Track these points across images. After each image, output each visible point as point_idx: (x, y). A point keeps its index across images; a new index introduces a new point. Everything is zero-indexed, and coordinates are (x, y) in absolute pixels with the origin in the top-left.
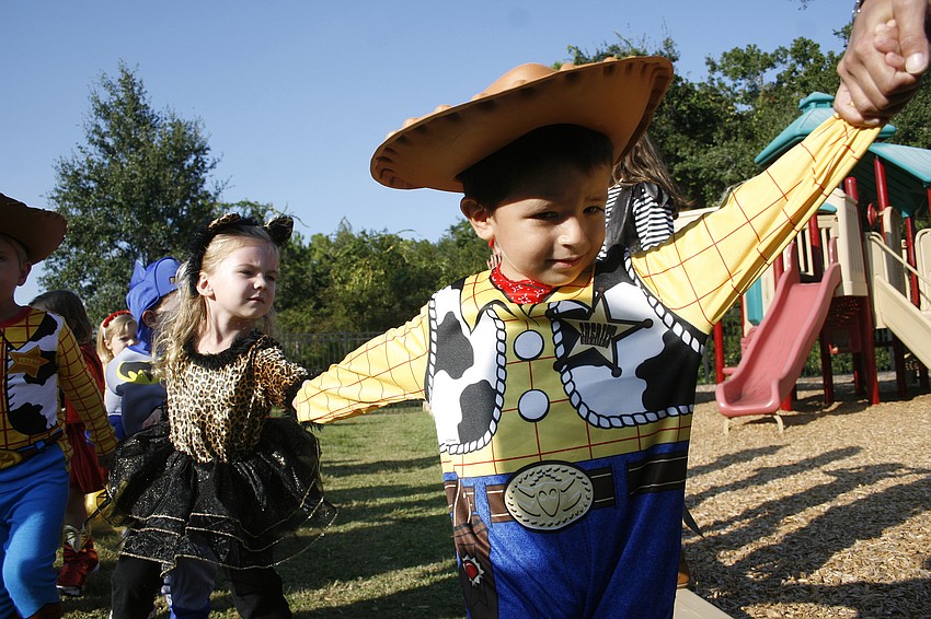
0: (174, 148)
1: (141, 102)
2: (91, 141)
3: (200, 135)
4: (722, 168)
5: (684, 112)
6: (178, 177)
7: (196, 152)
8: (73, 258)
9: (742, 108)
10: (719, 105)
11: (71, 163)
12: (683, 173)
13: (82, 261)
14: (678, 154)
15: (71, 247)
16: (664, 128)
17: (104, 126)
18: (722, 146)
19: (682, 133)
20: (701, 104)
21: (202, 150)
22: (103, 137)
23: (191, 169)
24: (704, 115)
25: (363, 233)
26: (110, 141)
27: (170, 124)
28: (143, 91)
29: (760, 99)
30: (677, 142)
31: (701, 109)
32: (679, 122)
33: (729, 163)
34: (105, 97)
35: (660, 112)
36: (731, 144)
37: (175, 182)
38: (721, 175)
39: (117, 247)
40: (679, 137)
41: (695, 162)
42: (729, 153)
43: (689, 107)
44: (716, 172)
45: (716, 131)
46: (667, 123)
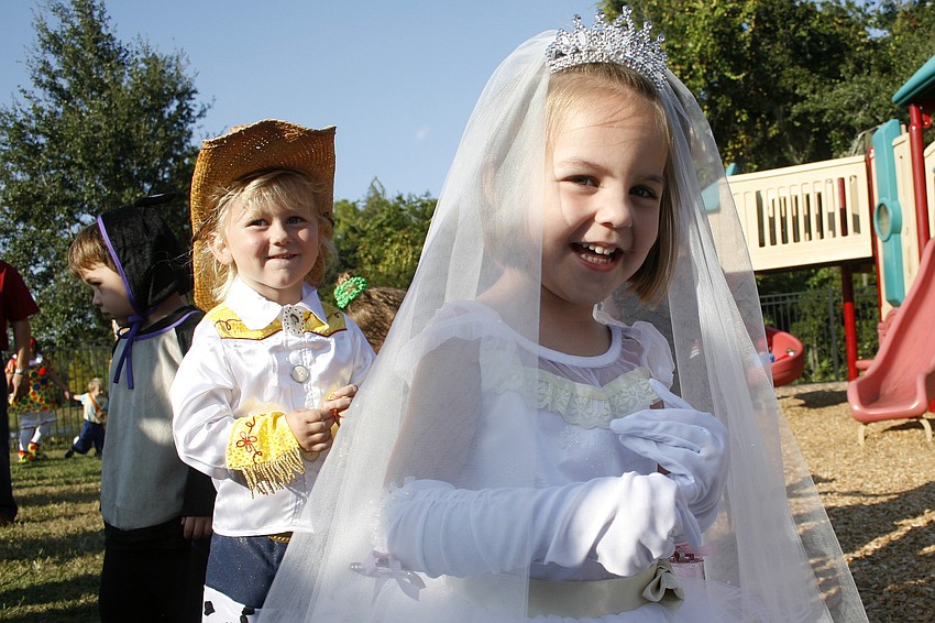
0: (150, 92)
1: (103, 31)
2: (39, 82)
3: (183, 74)
4: (852, 109)
5: (803, 38)
6: (156, 130)
7: (180, 96)
8: (20, 237)
9: (876, 34)
10: (847, 30)
11: (11, 111)
12: (803, 116)
13: (33, 240)
14: (797, 91)
15: (16, 222)
16: (779, 59)
17: (55, 63)
18: (851, 81)
19: (802, 66)
20: (825, 29)
21: (187, 93)
22: (54, 78)
23: (173, 119)
24: (829, 43)
25: (400, 198)
26: (64, 83)
27: (144, 60)
28: (106, 16)
29: (898, 21)
30: (795, 77)
31: (825, 35)
32: (797, 51)
33: (861, 103)
34: (54, 24)
35: (773, 40)
36: (863, 79)
37: (152, 135)
38: (851, 119)
39: (78, 221)
40: (797, 70)
41: (818, 102)
42: (861, 90)
43: (810, 33)
44: (844, 115)
45: (843, 62)
46: (782, 53)
